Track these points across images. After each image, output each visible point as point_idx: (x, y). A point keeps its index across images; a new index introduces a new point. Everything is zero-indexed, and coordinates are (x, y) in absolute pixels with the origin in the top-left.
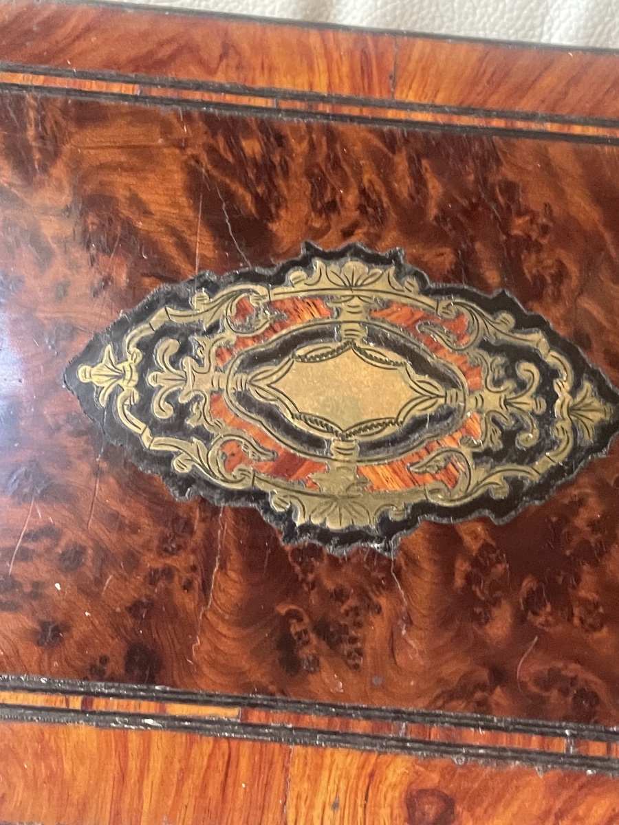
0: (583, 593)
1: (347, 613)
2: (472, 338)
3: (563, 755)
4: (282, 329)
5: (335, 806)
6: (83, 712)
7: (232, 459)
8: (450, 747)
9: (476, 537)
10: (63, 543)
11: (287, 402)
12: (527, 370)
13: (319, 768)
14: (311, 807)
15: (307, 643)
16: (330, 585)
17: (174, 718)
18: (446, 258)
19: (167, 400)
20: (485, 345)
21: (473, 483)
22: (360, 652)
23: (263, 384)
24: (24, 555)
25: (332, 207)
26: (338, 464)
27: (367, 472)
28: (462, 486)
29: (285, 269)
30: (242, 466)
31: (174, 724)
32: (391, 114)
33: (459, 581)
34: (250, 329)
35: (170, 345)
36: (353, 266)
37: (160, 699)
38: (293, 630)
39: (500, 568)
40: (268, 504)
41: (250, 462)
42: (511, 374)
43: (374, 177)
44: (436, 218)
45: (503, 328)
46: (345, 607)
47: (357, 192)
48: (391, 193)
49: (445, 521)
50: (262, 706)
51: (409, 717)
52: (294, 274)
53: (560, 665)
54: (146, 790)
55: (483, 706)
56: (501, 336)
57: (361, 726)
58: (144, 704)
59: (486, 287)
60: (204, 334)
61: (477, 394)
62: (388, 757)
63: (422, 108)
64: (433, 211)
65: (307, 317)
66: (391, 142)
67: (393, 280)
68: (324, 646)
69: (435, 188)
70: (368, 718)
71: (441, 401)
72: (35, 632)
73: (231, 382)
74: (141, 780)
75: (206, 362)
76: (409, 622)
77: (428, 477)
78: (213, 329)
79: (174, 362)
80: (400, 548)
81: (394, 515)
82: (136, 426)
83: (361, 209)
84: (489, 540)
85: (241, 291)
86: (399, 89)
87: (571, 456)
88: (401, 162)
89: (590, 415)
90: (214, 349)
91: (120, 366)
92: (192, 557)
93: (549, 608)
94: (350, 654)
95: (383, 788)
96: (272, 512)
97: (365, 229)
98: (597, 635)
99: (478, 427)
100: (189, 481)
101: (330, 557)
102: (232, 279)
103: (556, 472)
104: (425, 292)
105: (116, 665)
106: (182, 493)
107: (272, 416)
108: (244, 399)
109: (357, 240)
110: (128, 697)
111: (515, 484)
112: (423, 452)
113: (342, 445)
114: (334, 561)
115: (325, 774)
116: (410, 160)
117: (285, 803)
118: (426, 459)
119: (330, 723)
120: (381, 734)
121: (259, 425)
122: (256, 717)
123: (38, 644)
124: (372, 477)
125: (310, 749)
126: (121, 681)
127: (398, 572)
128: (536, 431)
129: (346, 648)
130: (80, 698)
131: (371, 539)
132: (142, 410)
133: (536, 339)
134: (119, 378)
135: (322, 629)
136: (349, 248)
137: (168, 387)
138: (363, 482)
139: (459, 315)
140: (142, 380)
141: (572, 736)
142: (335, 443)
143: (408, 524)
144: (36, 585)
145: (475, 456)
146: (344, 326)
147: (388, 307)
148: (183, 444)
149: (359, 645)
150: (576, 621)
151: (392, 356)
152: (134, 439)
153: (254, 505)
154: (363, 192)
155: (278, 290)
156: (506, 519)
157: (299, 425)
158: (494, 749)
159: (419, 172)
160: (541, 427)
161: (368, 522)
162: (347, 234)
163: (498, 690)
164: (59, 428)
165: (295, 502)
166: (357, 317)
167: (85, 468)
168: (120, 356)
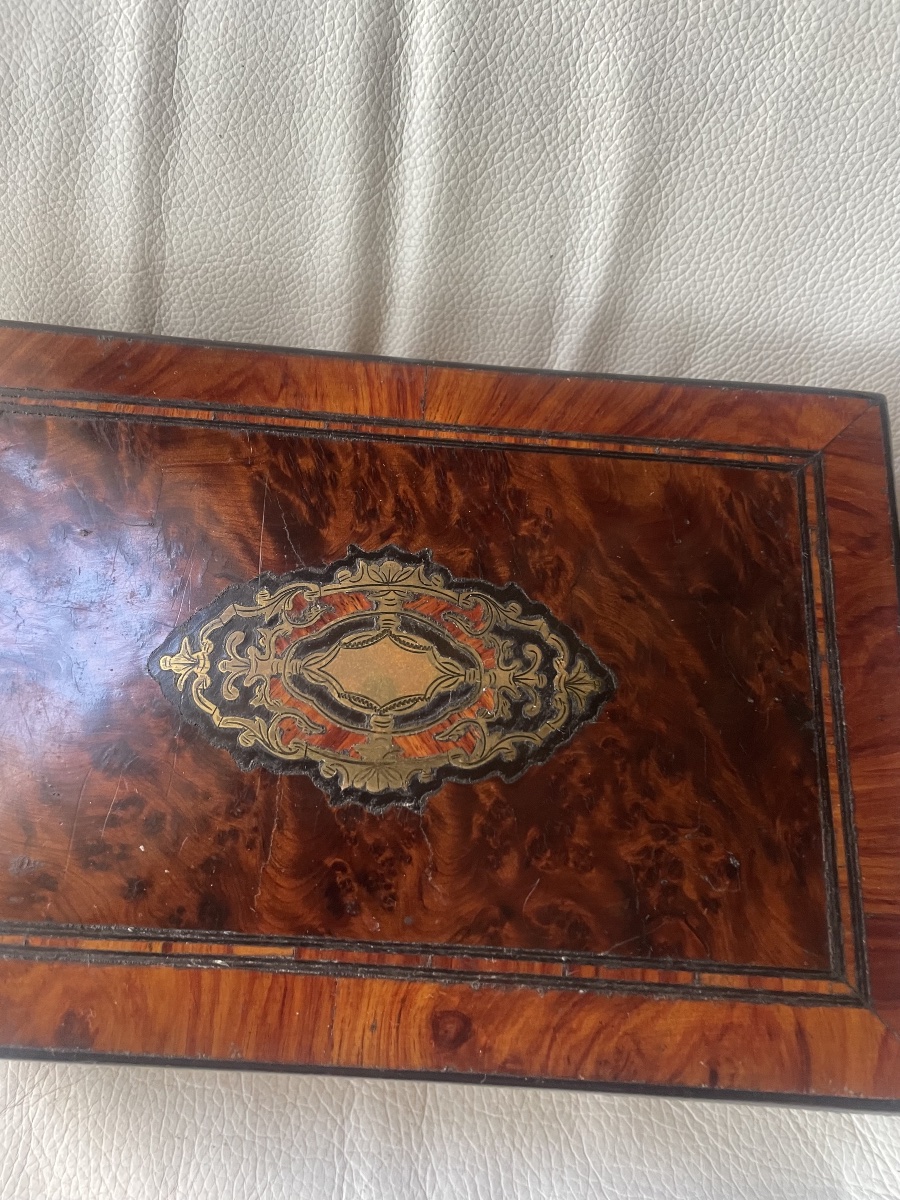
0: (576, 840)
1: (383, 864)
2: (487, 625)
3: (559, 978)
4: (331, 620)
5: (373, 1028)
6: (164, 955)
7: (287, 734)
8: (467, 974)
9: (489, 793)
10: (146, 811)
11: (334, 683)
12: (531, 650)
13: (360, 996)
14: (353, 1030)
15: (351, 890)
16: (369, 840)
17: (240, 958)
18: (467, 558)
19: (234, 684)
20: (497, 630)
21: (487, 748)
22: (394, 897)
23: (314, 668)
24: (114, 822)
25: (373, 514)
26: (376, 735)
27: (400, 741)
28: (478, 752)
29: (333, 569)
30: (296, 740)
31: (240, 963)
32: (421, 433)
33: (475, 834)
34: (303, 620)
35: (237, 636)
36: (390, 565)
37: (227, 942)
38: (338, 880)
39: (509, 821)
40: (318, 772)
41: (303, 736)
42: (518, 654)
43: (407, 487)
44: (458, 522)
45: (512, 615)
46: (381, 858)
47: (393, 501)
48: (422, 501)
49: (464, 782)
50: (313, 945)
51: (434, 950)
52: (341, 573)
53: (559, 901)
54: (217, 1020)
55: (495, 940)
56: (510, 622)
57: (395, 959)
58: (215, 946)
59: (499, 582)
60: (265, 626)
61: (491, 672)
62: (417, 985)
63: (448, 427)
64: (456, 516)
65: (351, 609)
66: (421, 456)
67: (423, 577)
68: (365, 893)
69: (457, 496)
70: (401, 952)
71: (462, 679)
72: (123, 888)
73: (288, 667)
74: (212, 1012)
75: (267, 651)
76: (435, 869)
77: (450, 744)
78: (273, 621)
79: (240, 650)
80: (428, 806)
81: (423, 778)
82: (209, 707)
83: (396, 514)
84: (501, 797)
85: (297, 589)
86: (428, 412)
87: (566, 723)
88: (430, 475)
89: (582, 687)
90: (274, 639)
91: (195, 656)
92: (254, 820)
93: (548, 854)
94: (385, 899)
95: (413, 1011)
96: (322, 778)
97: (399, 533)
98: (588, 875)
99: (491, 701)
100: (253, 753)
101: (370, 816)
102: (289, 578)
103: (556, 737)
104: (449, 586)
105: (191, 915)
106: (246, 764)
107: (322, 695)
108: (298, 681)
109: (394, 542)
110: (201, 941)
111: (522, 748)
112: (447, 723)
113: (380, 719)
114: (372, 818)
115: (365, 1001)
116: (437, 472)
117: (331, 1027)
118: (449, 728)
119: (369, 958)
120: (411, 965)
121: (311, 704)
122: (308, 954)
123: (125, 898)
124: (405, 746)
125: (352, 981)
126: (195, 927)
127: (426, 826)
128: (539, 702)
129: (383, 893)
130: (161, 943)
131: (404, 799)
132: (213, 693)
133: (539, 624)
134: (193, 665)
135: (363, 879)
136: (386, 549)
137: (235, 673)
138: (398, 750)
139: (477, 604)
140: (213, 666)
141: (567, 961)
142: (374, 717)
143: (434, 785)
144: (124, 847)
145: (489, 725)
146: (383, 617)
147: (418, 599)
148: (248, 722)
149: (393, 890)
150: (571, 865)
151: (422, 641)
152: (206, 719)
153: (307, 773)
154: (398, 500)
155: (328, 587)
156: (514, 778)
157: (343, 702)
158: (504, 974)
159: (444, 483)
160: (543, 699)
161: (400, 784)
162: (385, 537)
163: (507, 925)
164: (144, 711)
165: (340, 769)
166: (392, 609)
167: (165, 745)
168: (195, 648)
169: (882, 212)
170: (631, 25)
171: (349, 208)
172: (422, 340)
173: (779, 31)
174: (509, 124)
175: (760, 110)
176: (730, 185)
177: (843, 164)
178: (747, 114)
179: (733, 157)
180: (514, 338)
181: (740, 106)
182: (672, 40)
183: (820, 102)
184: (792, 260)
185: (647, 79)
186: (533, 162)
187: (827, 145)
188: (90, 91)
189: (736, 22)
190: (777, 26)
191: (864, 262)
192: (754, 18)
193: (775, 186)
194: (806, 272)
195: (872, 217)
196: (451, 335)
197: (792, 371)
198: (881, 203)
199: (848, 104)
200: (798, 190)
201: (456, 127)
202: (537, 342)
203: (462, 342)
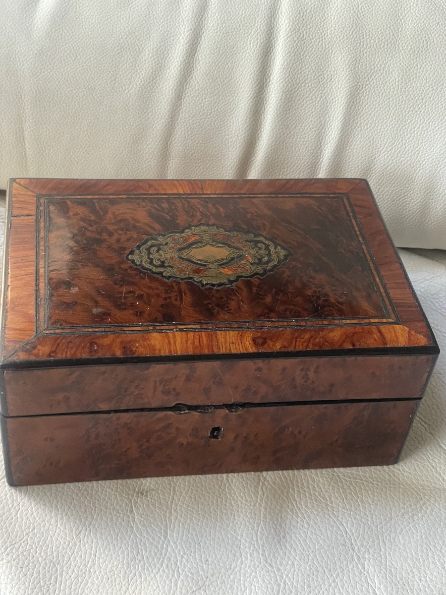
72: (134, 314)
126: (163, 322)
169: (438, 107)
170: (349, 46)
171: (249, 100)
172: (271, 150)
173: (398, 50)
174: (308, 75)
175: (393, 73)
176: (385, 97)
177: (423, 91)
178: (389, 74)
179: (385, 88)
180: (307, 151)
181: (386, 72)
182: (363, 51)
183: (413, 71)
184: (409, 123)
185: (355, 62)
186: (316, 87)
187: (417, 84)
188: (166, 58)
189: (383, 46)
190: (397, 48)
191: (435, 124)
192: (389, 45)
193: (400, 97)
194: (414, 128)
195: (436, 108)
196: (283, 149)
197: (414, 166)
198: (438, 104)
199: (423, 71)
200: (409, 99)
201: (289, 75)
202: (316, 153)
203: (287, 152)
